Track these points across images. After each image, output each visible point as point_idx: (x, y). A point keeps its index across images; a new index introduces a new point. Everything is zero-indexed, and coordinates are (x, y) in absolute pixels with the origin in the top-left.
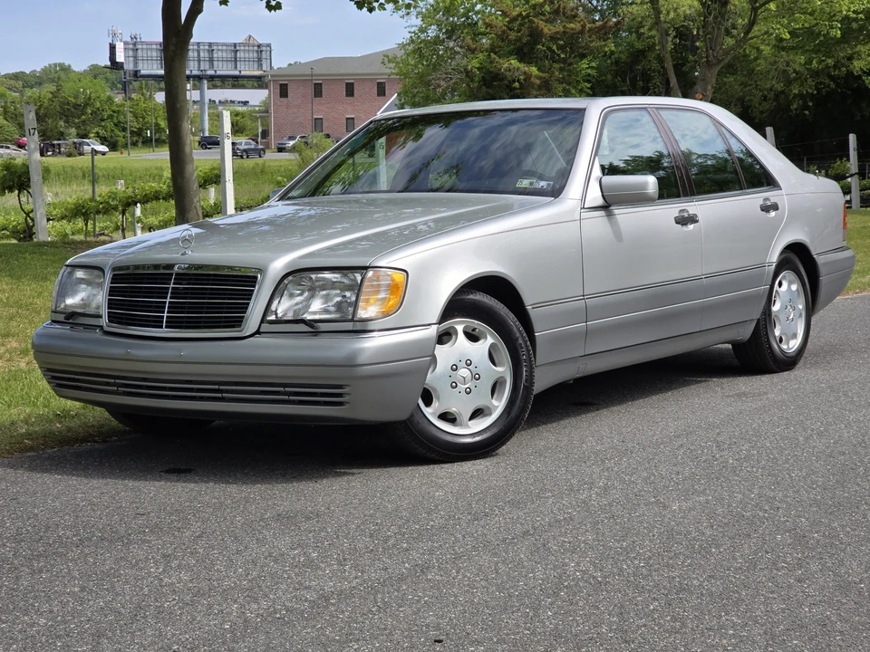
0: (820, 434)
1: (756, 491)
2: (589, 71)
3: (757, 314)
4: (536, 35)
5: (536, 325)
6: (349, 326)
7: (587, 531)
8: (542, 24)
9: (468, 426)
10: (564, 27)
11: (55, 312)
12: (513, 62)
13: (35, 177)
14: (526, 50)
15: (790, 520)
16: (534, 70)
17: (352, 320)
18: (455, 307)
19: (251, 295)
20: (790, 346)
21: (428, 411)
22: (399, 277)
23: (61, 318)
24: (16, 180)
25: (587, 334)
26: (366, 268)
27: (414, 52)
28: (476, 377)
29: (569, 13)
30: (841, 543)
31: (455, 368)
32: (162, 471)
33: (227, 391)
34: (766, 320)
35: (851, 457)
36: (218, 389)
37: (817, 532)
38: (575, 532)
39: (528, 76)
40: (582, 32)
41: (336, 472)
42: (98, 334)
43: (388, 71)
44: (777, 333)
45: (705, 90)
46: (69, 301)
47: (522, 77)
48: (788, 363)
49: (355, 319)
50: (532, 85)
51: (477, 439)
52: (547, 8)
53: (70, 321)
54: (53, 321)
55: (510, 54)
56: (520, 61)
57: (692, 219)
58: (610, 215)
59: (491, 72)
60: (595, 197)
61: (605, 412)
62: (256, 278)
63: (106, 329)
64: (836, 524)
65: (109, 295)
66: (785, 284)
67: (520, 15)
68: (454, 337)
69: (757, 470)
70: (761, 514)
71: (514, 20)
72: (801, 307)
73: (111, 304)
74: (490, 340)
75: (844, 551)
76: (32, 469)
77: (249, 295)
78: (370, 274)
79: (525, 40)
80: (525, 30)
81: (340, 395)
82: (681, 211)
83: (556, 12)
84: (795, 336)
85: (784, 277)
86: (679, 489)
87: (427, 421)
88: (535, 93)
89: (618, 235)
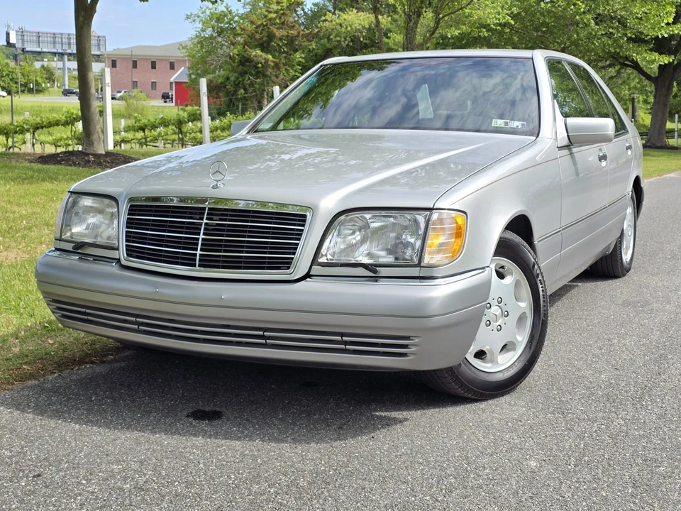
2: (300, 59)
3: (618, 234)
4: (271, 37)
5: (540, 258)
6: (415, 272)
8: (275, 30)
9: (499, 362)
10: (288, 32)
11: (60, 240)
12: (258, 51)
14: (265, 45)
16: (270, 57)
17: (419, 265)
19: (301, 235)
20: (628, 257)
22: (461, 220)
23: (69, 247)
25: (559, 262)
26: (430, 209)
27: (198, 43)
29: (290, 24)
31: (490, 307)
32: (188, 415)
33: (270, 338)
34: (621, 237)
36: (261, 334)
39: (267, 60)
40: (298, 36)
42: (113, 269)
43: (182, 55)
44: (624, 245)
46: (76, 230)
47: (263, 61)
48: (627, 269)
50: (269, 65)
52: (278, 21)
53: (79, 251)
54: (57, 249)
55: (256, 47)
56: (262, 51)
57: (605, 157)
59: (244, 57)
60: (562, 136)
62: (305, 216)
63: (124, 262)
65: (127, 227)
67: (262, 24)
71: (259, 26)
73: (129, 237)
74: (515, 277)
77: (298, 235)
78: (435, 216)
79: (265, 39)
80: (265, 33)
81: (405, 346)
83: (283, 23)
84: (629, 249)
87: (466, 362)
88: (270, 70)
89: (577, 172)
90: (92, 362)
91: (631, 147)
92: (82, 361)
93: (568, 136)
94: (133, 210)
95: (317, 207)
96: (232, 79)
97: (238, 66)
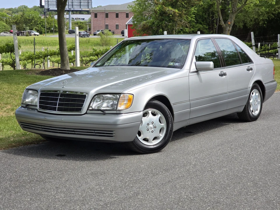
0: (264, 146)
1: (242, 167)
2: (194, 11)
3: (245, 103)
5: (174, 110)
6: (115, 112)
7: (188, 181)
9: (152, 143)
11: (22, 104)
12: (170, 8)
13: (16, 48)
14: (174, 4)
15: (253, 177)
16: (177, 11)
17: (116, 110)
18: (149, 105)
19: (84, 101)
20: (256, 113)
21: (140, 138)
22: (131, 96)
23: (24, 106)
24: (10, 49)
25: (190, 112)
26: (121, 94)
27: (138, 4)
28: (155, 127)
30: (268, 186)
31: (148, 124)
32: (56, 156)
33: (76, 131)
34: (248, 105)
35: (273, 154)
36: (73, 130)
37: (261, 182)
38: (185, 181)
39: (175, 13)
41: (110, 157)
42: (36, 112)
44: (251, 109)
45: (231, 21)
46: (27, 100)
47: (173, 13)
48: (255, 118)
49: (117, 110)
50: (176, 15)
51: (155, 147)
53: (27, 107)
54: (22, 107)
55: (169, 5)
56: (172, 8)
57: (225, 74)
58: (198, 74)
59: (162, 11)
60: (193, 68)
61: (196, 136)
62: (86, 96)
63: (38, 110)
64: (267, 179)
65: (40, 99)
66: (254, 93)
68: (148, 114)
69: (243, 159)
70: (244, 175)
72: (259, 100)
73: (40, 102)
74: (159, 116)
75: (269, 189)
76: (15, 154)
77: (83, 101)
78: (122, 95)
79: (174, 1)
81: (112, 134)
82: (221, 72)
84: (257, 110)
85: (254, 91)
86: (218, 166)
87: (139, 141)
88: (177, 18)
89: (201, 80)
90: (35, 144)
91: (251, 69)
92: (31, 143)
93: (196, 68)
94: (41, 94)
95: (89, 93)
96: (156, 23)
97: (159, 16)
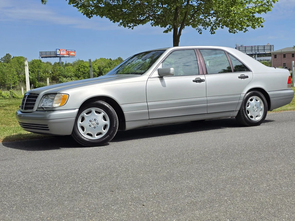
5: (124, 110)
9: (95, 137)
20: (256, 119)
21: (82, 133)
22: (67, 96)
25: (149, 113)
26: (57, 94)
28: (98, 124)
31: (91, 121)
44: (249, 115)
48: (254, 124)
58: (162, 80)
60: (156, 74)
62: (37, 96)
68: (91, 113)
72: (261, 107)
74: (103, 114)
77: (35, 101)
82: (196, 78)
84: (258, 116)
85: (253, 98)
89: (164, 85)
91: (247, 77)
93: (159, 75)
95: (40, 94)
